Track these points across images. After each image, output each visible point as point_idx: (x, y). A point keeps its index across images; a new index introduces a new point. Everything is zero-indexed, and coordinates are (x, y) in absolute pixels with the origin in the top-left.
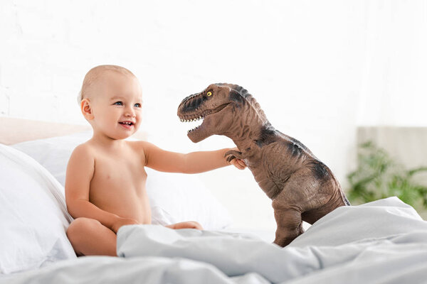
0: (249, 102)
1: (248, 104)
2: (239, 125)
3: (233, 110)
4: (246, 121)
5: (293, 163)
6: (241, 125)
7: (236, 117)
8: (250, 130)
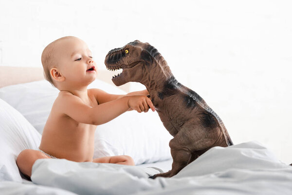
0: (157, 61)
1: (156, 62)
2: (147, 79)
3: (143, 67)
4: (153, 77)
5: (187, 113)
6: (149, 79)
7: (145, 73)
8: (156, 84)
